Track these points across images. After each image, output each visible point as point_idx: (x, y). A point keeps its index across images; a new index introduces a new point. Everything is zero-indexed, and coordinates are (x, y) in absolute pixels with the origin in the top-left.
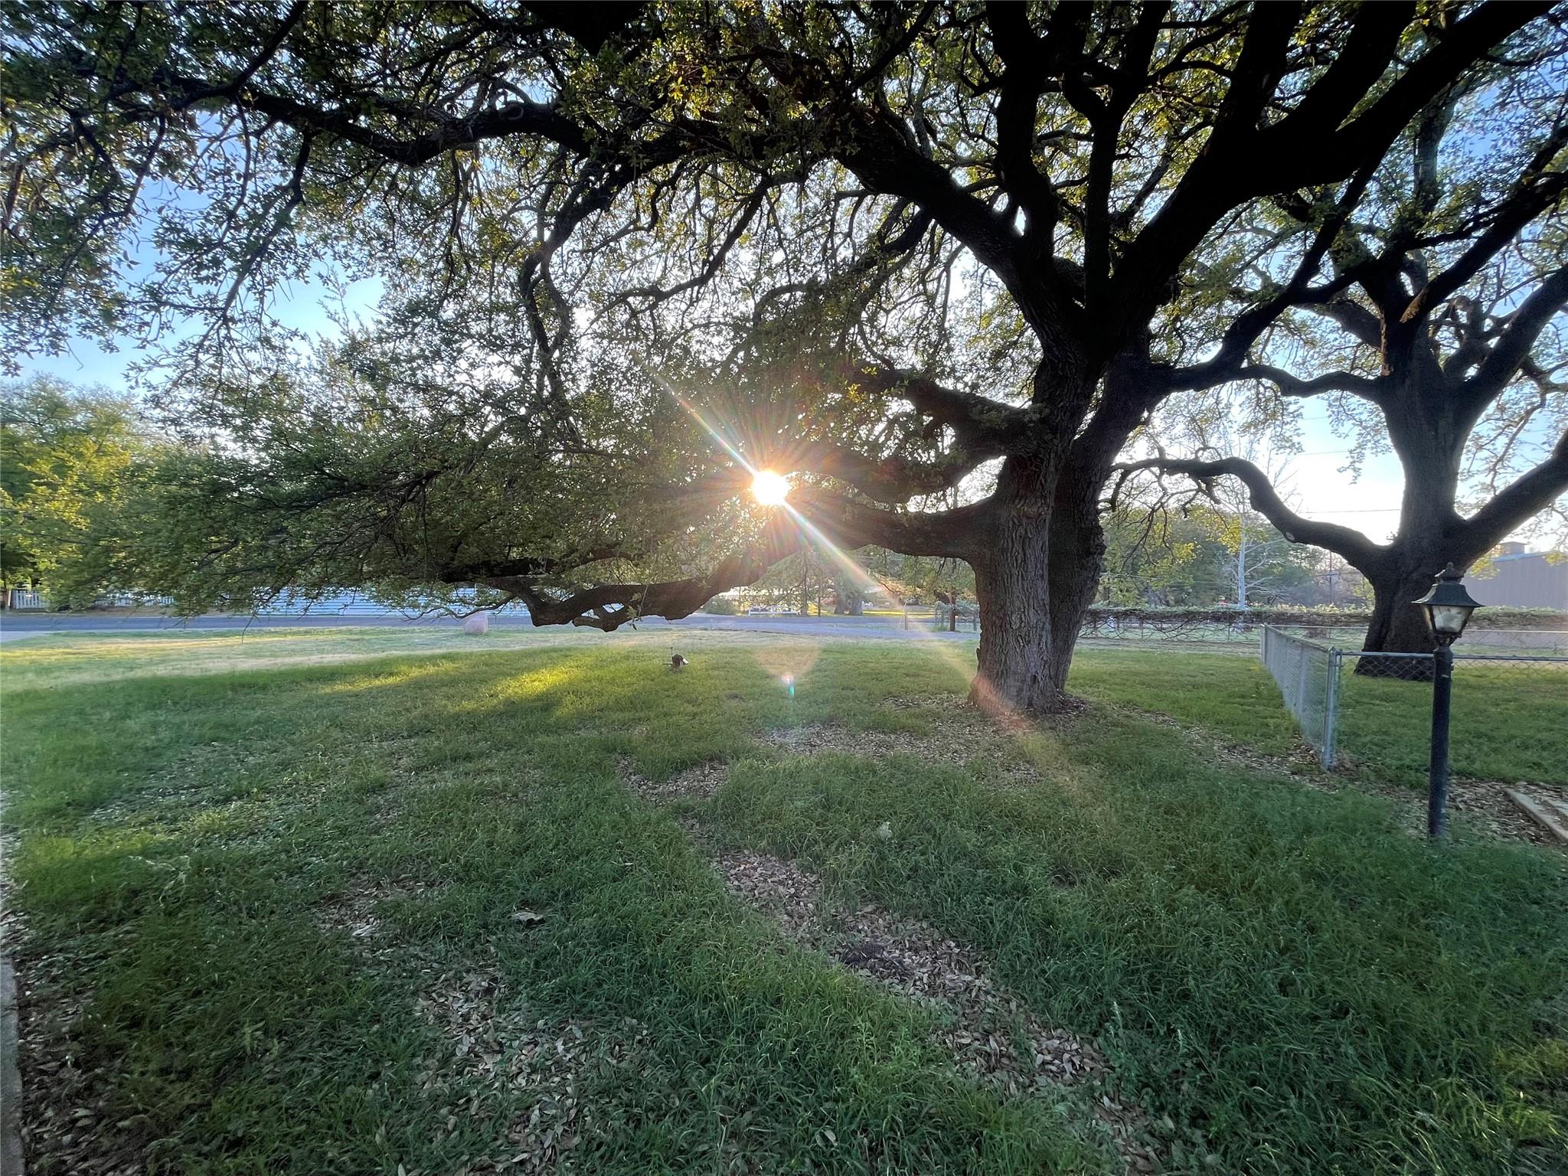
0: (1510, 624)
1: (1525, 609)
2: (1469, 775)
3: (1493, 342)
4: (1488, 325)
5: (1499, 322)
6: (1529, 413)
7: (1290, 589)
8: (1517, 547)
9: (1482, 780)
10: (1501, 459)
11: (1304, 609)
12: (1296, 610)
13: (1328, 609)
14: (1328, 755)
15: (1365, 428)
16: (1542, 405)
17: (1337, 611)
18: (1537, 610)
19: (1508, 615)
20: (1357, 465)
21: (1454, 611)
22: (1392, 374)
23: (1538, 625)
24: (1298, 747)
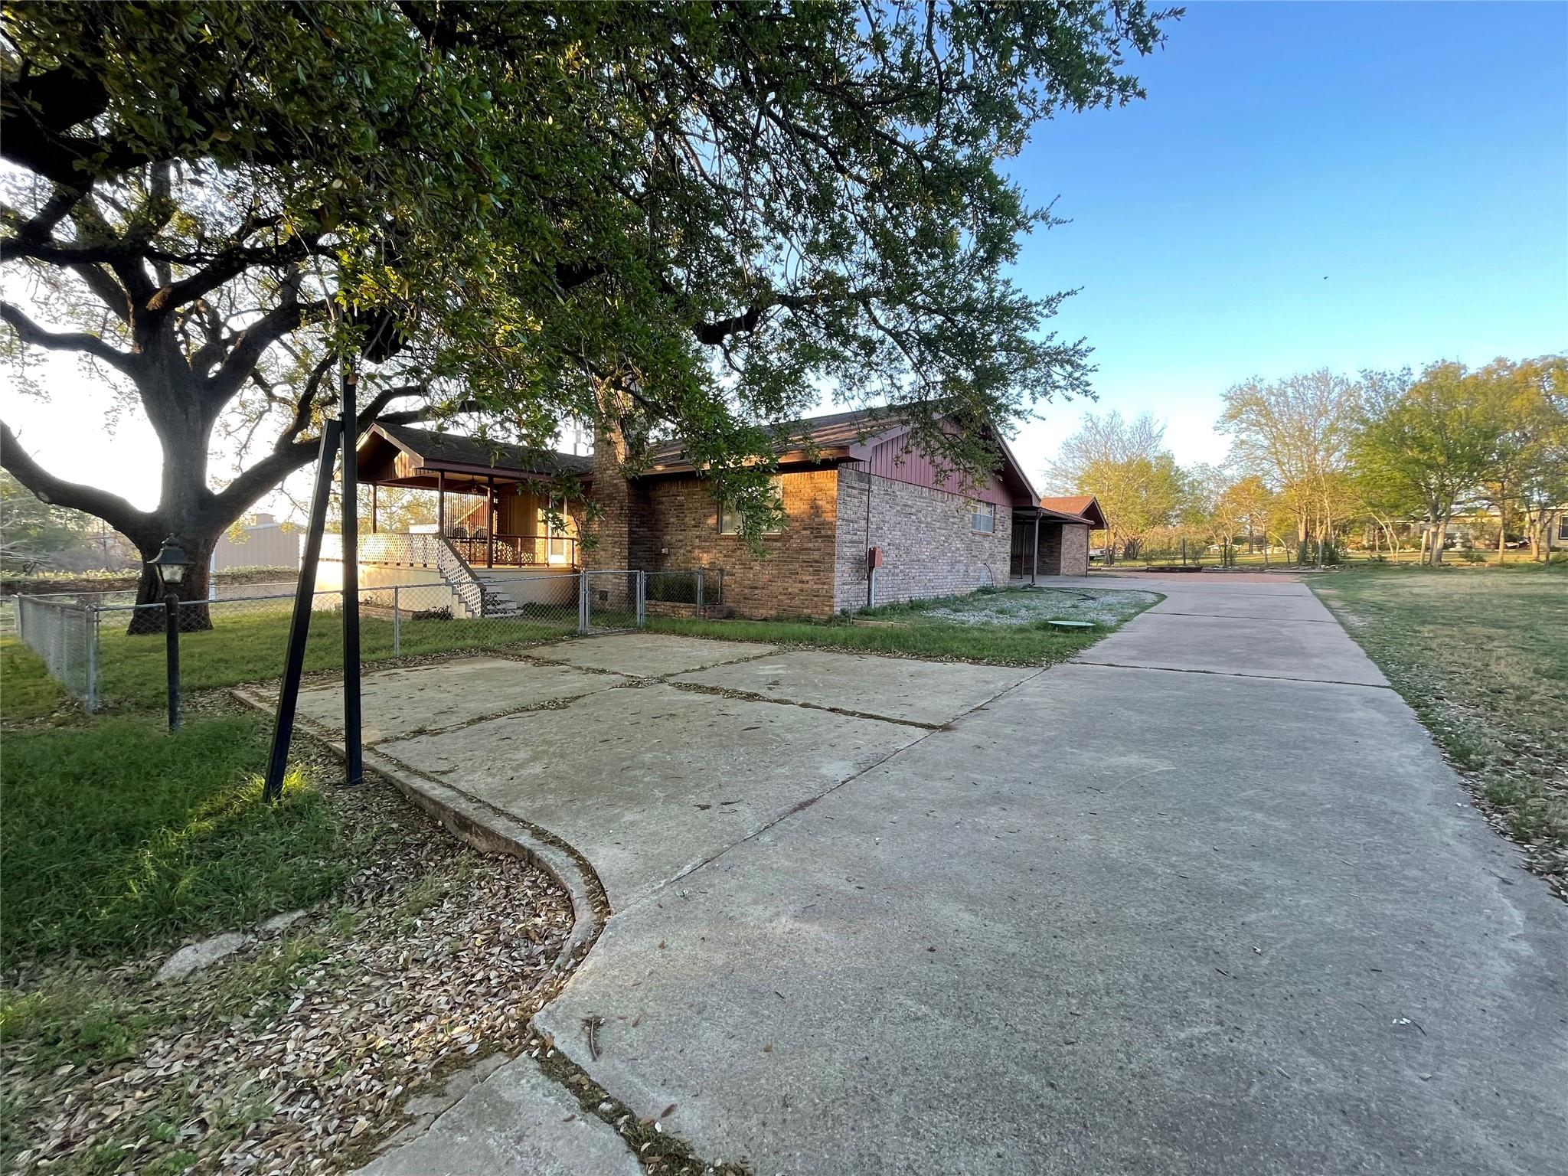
0: (261, 580)
1: (270, 568)
2: (207, 688)
3: (231, 348)
4: (225, 334)
5: (235, 335)
6: (261, 414)
7: (52, 554)
8: (266, 518)
9: (216, 689)
10: (245, 447)
11: (71, 576)
12: (62, 577)
13: (101, 574)
14: (90, 701)
15: (120, 393)
16: (270, 410)
17: (109, 576)
18: (279, 568)
19: (259, 573)
20: (111, 428)
21: (176, 568)
22: (143, 354)
23: (280, 579)
24: (63, 703)
